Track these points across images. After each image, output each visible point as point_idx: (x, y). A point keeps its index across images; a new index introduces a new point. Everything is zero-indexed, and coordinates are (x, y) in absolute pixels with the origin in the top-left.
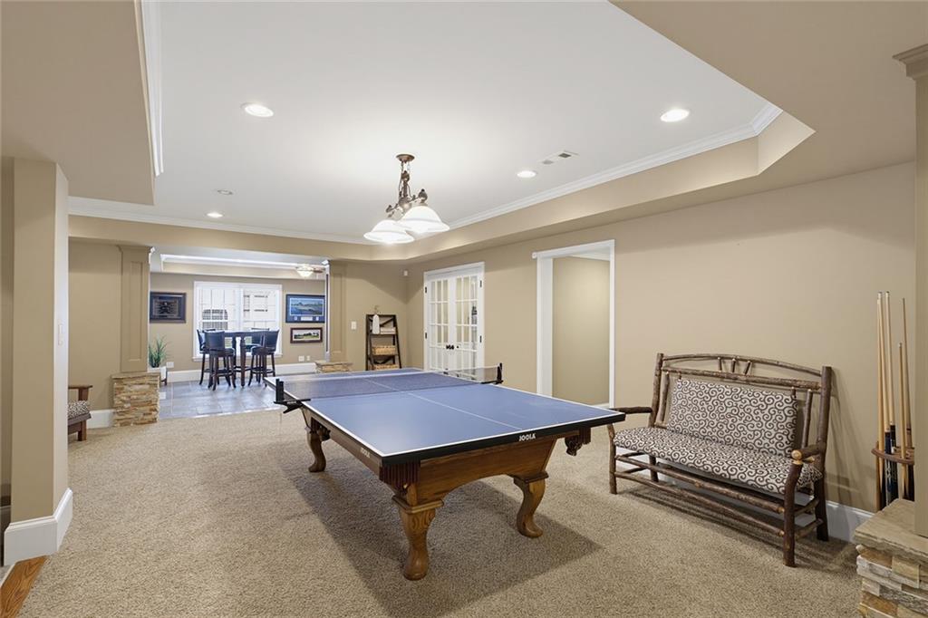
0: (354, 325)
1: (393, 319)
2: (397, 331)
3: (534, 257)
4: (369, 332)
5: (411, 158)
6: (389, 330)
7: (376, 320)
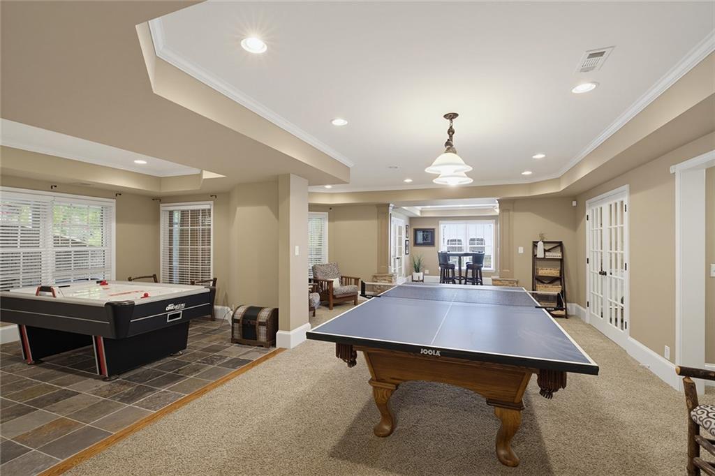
0: (521, 250)
1: (560, 244)
2: (563, 255)
3: (671, 172)
4: (535, 256)
5: (456, 115)
6: (555, 254)
7: (540, 245)
